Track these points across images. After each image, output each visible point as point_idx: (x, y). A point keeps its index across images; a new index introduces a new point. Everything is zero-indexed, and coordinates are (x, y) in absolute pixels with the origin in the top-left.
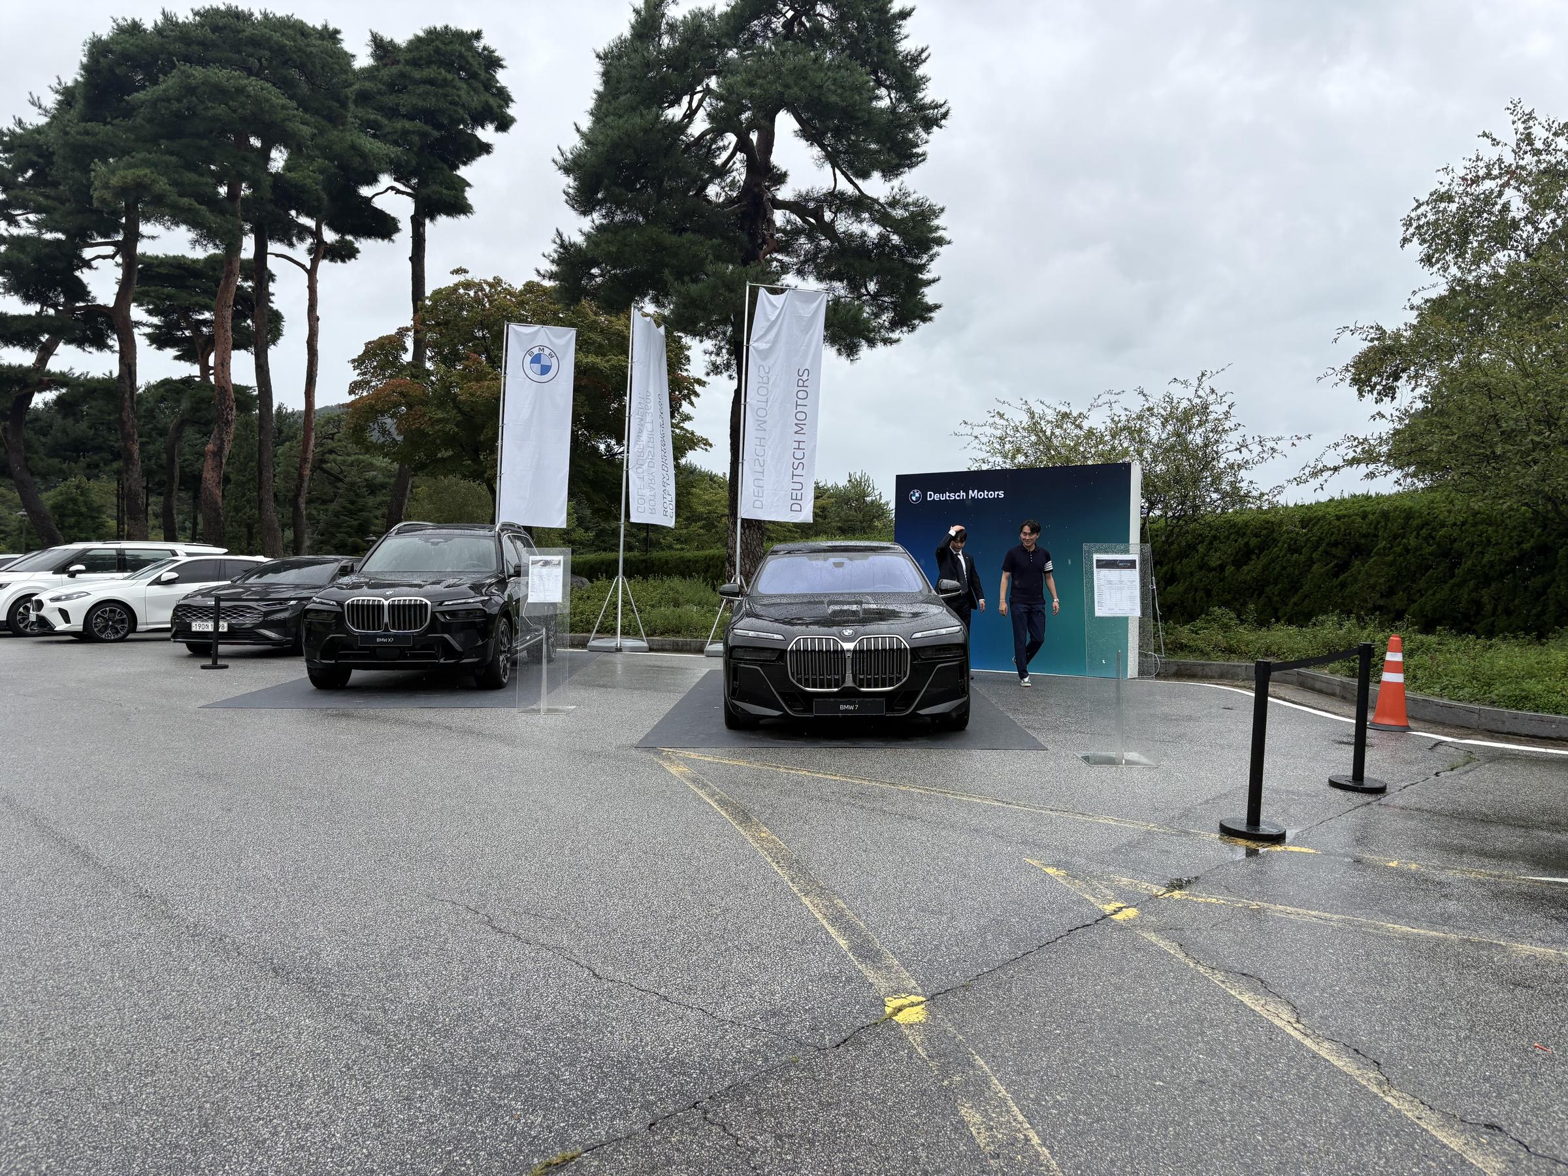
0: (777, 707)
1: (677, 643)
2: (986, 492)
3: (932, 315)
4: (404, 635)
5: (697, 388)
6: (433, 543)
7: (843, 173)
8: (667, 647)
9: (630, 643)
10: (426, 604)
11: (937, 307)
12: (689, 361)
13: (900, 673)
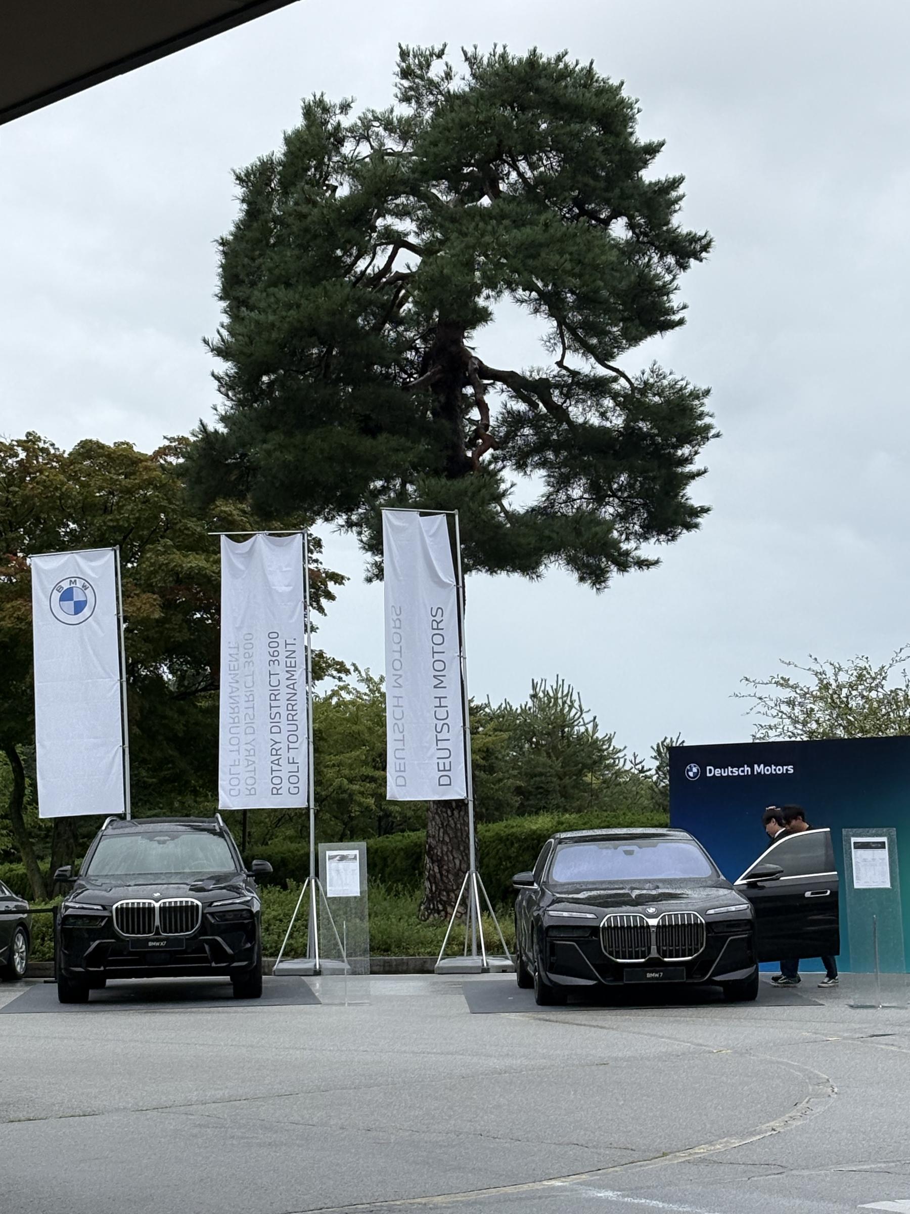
0: (592, 977)
1: (389, 963)
2: (773, 767)
3: (699, 520)
4: (176, 938)
5: (331, 586)
6: (160, 842)
9: (329, 964)
10: (197, 905)
11: (705, 510)
13: (697, 944)
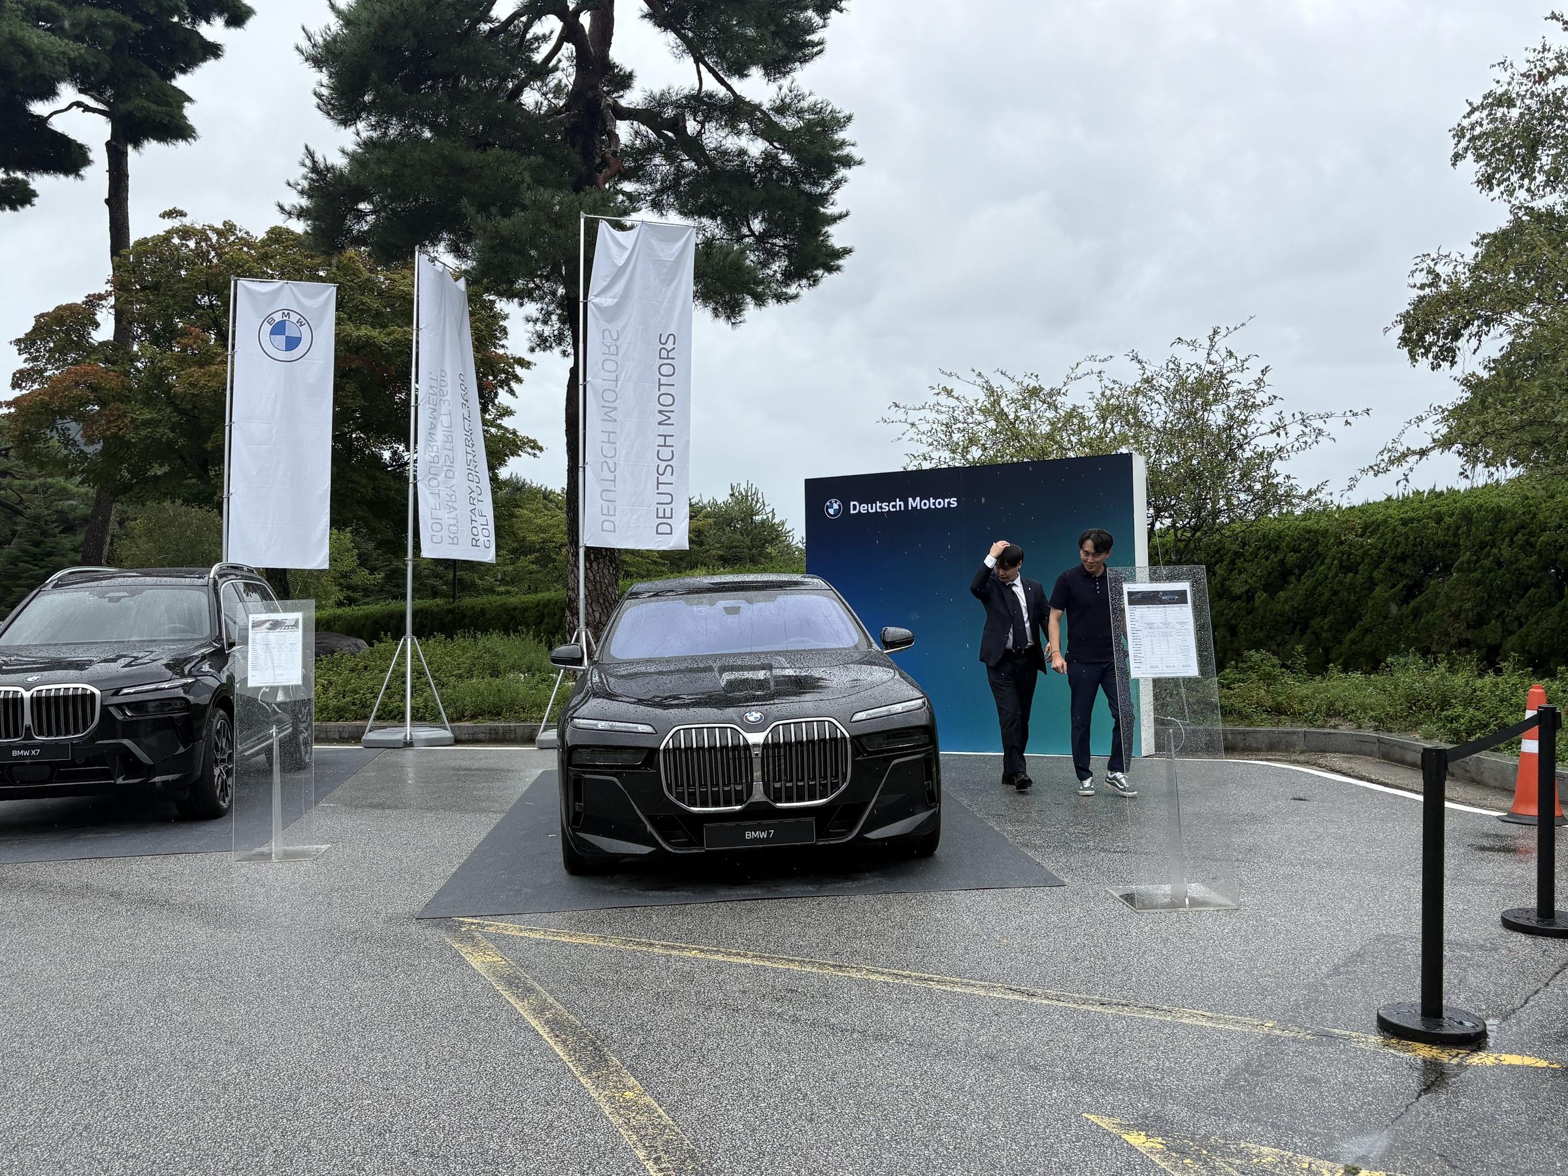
0: (646, 840)
1: (496, 730)
2: (932, 500)
3: (840, 262)
5: (518, 370)
6: (111, 600)
7: (711, 70)
8: (481, 736)
9: (425, 733)
10: (93, 694)
11: (847, 251)
12: (506, 333)
13: (837, 776)
